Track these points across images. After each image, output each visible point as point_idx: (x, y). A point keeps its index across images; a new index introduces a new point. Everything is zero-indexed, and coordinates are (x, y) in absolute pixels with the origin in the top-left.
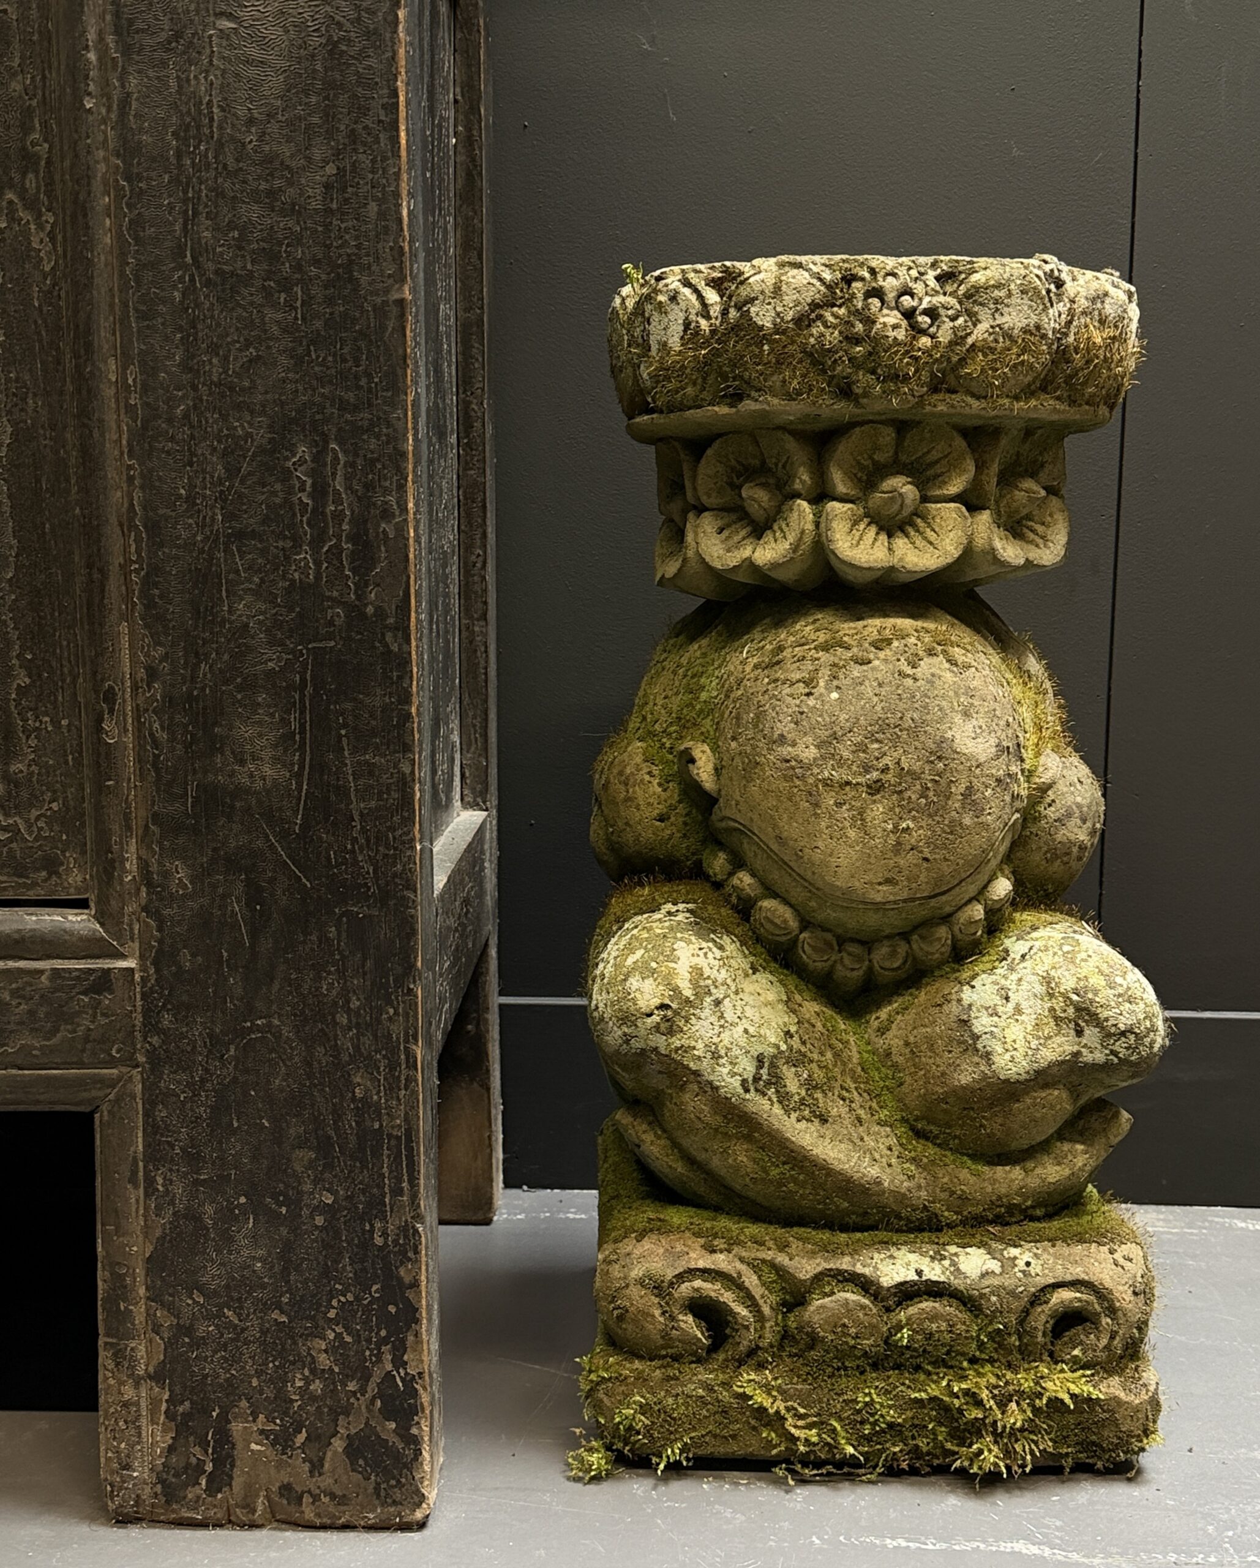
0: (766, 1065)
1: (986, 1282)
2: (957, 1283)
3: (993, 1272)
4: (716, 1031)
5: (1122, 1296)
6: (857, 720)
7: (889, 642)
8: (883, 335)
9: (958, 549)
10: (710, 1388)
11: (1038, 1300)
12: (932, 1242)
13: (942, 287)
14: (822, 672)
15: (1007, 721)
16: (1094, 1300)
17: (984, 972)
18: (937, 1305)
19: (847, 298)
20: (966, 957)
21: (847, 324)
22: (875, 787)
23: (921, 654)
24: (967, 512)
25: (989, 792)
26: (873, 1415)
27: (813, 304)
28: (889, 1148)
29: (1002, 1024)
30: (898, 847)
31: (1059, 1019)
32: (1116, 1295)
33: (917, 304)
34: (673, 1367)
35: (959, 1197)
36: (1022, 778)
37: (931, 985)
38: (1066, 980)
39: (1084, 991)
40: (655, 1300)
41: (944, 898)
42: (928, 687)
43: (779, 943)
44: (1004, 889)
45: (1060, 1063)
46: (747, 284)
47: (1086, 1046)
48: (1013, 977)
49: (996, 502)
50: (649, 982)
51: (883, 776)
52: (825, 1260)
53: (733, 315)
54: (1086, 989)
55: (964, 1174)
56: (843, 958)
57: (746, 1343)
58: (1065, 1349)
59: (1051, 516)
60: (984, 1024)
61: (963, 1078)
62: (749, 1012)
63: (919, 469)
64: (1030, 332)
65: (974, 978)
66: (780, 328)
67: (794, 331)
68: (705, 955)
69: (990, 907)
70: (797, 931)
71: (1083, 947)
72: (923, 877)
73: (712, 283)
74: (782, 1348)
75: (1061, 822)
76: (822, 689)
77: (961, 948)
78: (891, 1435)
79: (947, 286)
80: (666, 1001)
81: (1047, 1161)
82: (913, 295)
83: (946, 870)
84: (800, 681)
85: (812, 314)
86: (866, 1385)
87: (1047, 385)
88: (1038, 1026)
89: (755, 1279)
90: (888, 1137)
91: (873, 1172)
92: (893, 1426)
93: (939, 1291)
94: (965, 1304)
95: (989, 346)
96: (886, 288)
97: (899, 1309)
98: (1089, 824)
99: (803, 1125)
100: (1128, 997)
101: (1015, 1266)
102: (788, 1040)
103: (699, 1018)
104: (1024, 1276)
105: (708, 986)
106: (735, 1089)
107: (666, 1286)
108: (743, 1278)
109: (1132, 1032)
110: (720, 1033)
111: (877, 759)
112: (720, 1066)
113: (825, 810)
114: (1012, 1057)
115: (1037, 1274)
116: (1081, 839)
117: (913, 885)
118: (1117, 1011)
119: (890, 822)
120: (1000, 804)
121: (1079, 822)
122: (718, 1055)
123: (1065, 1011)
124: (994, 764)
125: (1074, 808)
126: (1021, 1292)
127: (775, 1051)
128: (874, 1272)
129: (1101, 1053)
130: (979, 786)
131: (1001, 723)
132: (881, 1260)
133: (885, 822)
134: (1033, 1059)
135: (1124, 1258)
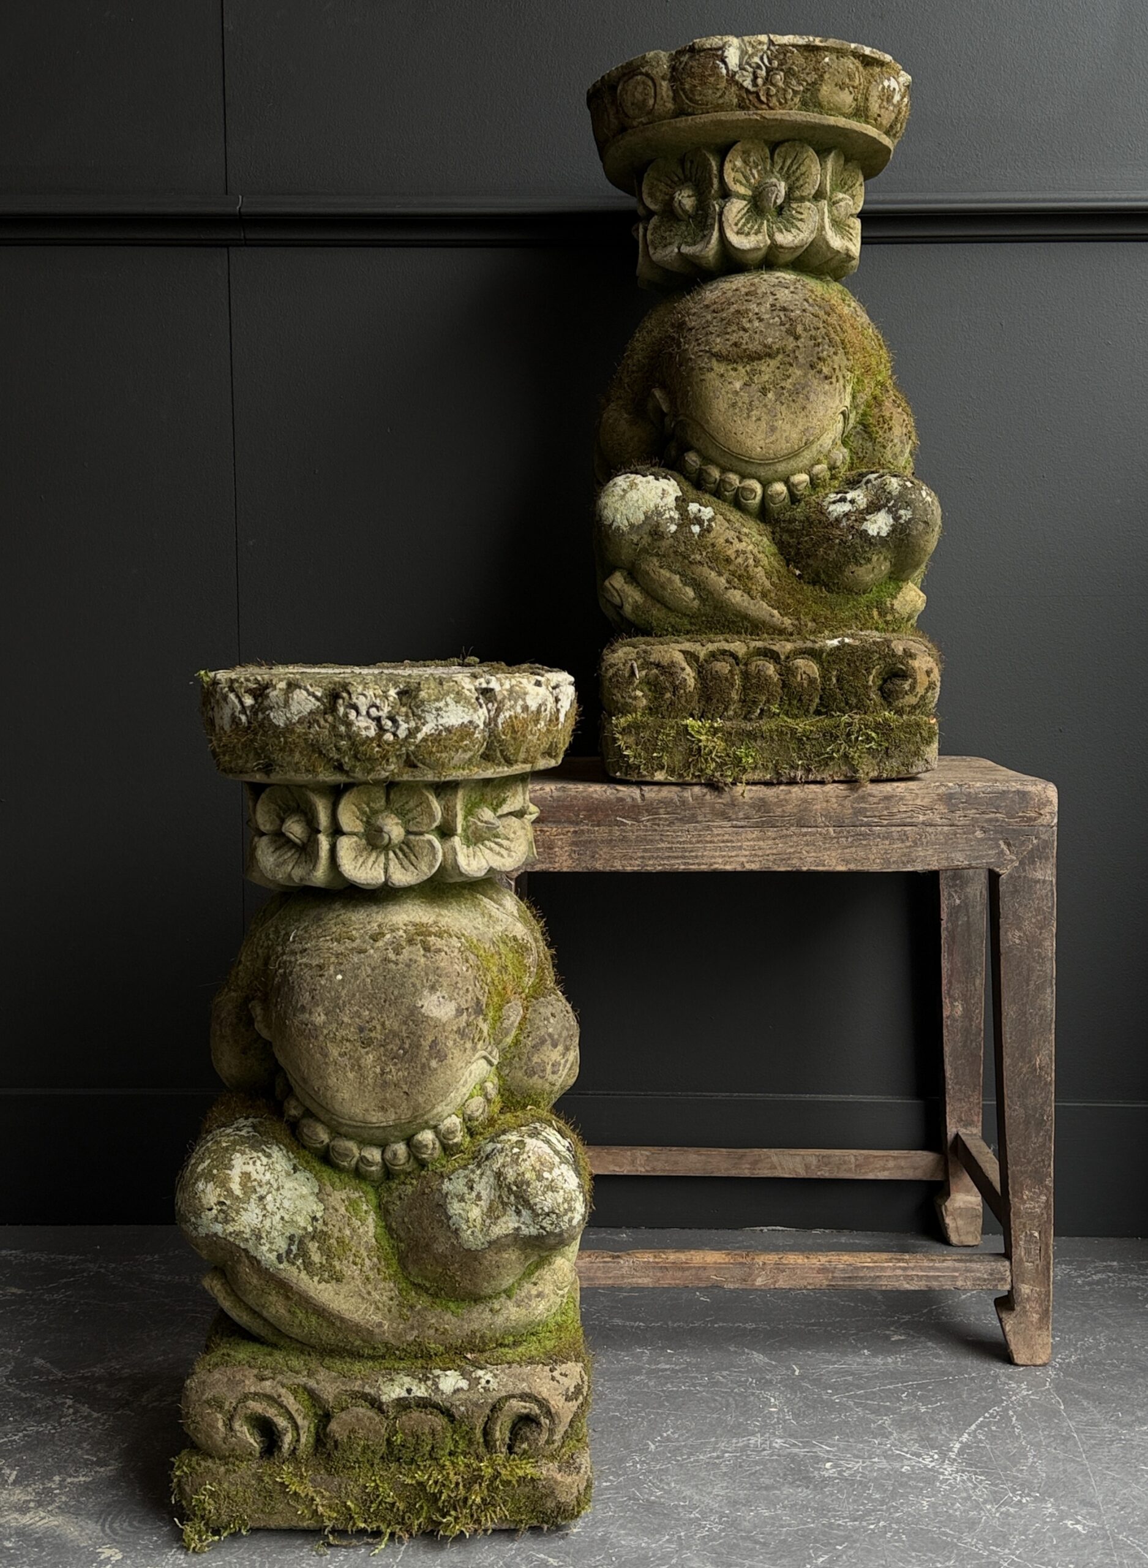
0: (296, 1243)
1: (457, 1396)
2: (437, 1399)
3: (462, 1389)
4: (260, 1220)
5: (557, 1403)
6: (354, 995)
7: (383, 935)
8: (358, 735)
9: (430, 869)
10: (260, 1479)
11: (495, 1408)
12: (423, 1367)
13: (400, 700)
14: (333, 959)
15: (467, 990)
16: (536, 1407)
17: (461, 1168)
18: (423, 1415)
19: (333, 709)
20: (452, 1155)
21: (334, 727)
22: (367, 1043)
23: (404, 944)
24: (437, 843)
25: (450, 1043)
26: (378, 1496)
27: (311, 713)
28: (391, 1299)
29: (467, 1208)
30: (385, 1085)
31: (505, 1205)
32: (553, 1403)
33: (381, 713)
34: (234, 1464)
35: (443, 1333)
36: (485, 1027)
37: (425, 1177)
38: (510, 1174)
39: (521, 1183)
40: (219, 1416)
41: (426, 1117)
42: (406, 969)
43: (317, 1148)
44: (477, 1105)
45: (507, 1236)
46: (267, 696)
47: (524, 1223)
48: (478, 1172)
49: (464, 830)
50: (211, 1185)
51: (373, 1035)
52: (344, 1383)
53: (260, 716)
54: (523, 1182)
55: (448, 1316)
56: (362, 1159)
57: (286, 1446)
58: (517, 1444)
59: (514, 833)
60: (455, 1208)
61: (440, 1248)
62: (286, 1204)
63: (401, 813)
64: (466, 726)
65: (453, 1172)
66: (289, 728)
67: (299, 729)
68: (254, 1163)
69: (467, 1119)
70: (327, 1141)
71: (527, 1149)
72: (404, 1105)
73: (249, 691)
74: (316, 1449)
75: (536, 1048)
76: (332, 972)
77: (448, 1149)
78: (392, 1511)
79: (404, 700)
80: (222, 1199)
81: (510, 1304)
82: (378, 708)
83: (421, 1100)
84: (317, 965)
85: (310, 719)
86: (373, 1475)
87: (487, 757)
88: (491, 1209)
89: (292, 1399)
90: (391, 1290)
91: (377, 1318)
92: (393, 1504)
93: (424, 1404)
94: (442, 1413)
95: (435, 739)
96: (359, 704)
97: (395, 1418)
98: (560, 1048)
99: (323, 1285)
100: (552, 1188)
101: (479, 1383)
102: (315, 1223)
103: (247, 1210)
104: (485, 1391)
105: (254, 1186)
106: (272, 1261)
107: (227, 1406)
108: (283, 1398)
109: (554, 1213)
110: (262, 1220)
111: (368, 1022)
112: (261, 1245)
113: (332, 1059)
114: (473, 1232)
115: (493, 1390)
116: (554, 1059)
117: (398, 1111)
118: (543, 1198)
119: (378, 1067)
120: (461, 1050)
121: (550, 1047)
122: (261, 1236)
123: (509, 1198)
124: (454, 1022)
125: (546, 1037)
126: (483, 1403)
127: (304, 1232)
128: (378, 1391)
129: (534, 1228)
130: (442, 1039)
131: (461, 992)
132: (384, 1382)
133: (375, 1067)
134: (487, 1234)
135: (561, 1374)
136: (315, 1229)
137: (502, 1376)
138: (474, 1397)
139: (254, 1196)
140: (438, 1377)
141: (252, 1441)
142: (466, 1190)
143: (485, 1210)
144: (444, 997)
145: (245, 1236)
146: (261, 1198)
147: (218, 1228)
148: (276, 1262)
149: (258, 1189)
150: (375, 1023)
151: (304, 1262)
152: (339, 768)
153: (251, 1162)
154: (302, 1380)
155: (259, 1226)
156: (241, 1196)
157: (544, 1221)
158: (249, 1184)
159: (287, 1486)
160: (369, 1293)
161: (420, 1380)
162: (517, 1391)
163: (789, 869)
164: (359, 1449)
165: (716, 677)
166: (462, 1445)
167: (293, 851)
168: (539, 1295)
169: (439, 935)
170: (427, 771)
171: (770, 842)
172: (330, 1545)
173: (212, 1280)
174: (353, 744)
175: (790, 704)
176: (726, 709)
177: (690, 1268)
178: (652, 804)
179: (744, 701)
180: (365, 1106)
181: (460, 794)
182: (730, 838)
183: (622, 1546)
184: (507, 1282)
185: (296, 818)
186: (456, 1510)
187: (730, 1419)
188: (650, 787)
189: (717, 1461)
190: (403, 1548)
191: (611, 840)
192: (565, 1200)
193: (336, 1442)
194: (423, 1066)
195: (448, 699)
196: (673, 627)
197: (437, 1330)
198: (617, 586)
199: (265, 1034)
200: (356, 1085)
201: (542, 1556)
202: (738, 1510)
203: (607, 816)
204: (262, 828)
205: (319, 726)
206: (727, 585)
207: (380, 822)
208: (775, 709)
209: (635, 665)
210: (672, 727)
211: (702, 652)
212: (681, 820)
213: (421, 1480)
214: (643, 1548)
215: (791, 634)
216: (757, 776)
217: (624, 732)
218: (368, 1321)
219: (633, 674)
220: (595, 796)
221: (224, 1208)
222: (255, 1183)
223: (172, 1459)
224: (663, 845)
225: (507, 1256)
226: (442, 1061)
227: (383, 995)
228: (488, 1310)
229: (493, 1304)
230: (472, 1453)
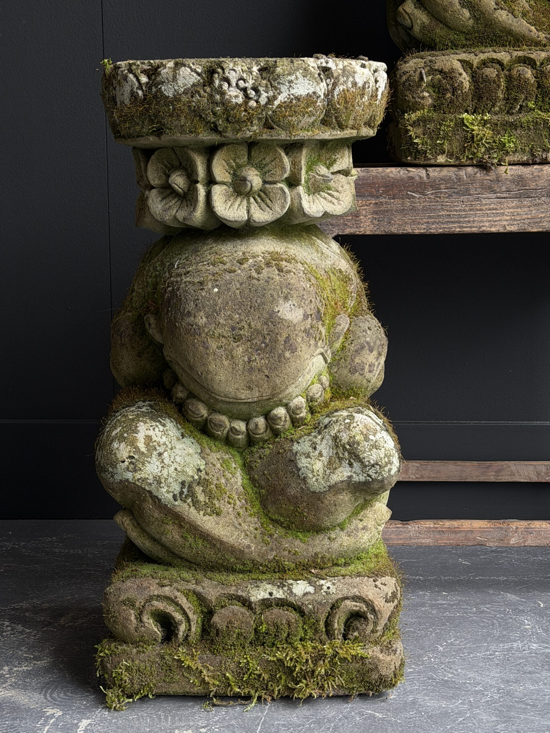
0: (187, 487)
1: (306, 598)
2: (291, 599)
3: (310, 593)
4: (159, 470)
5: (379, 603)
6: (227, 303)
7: (247, 260)
8: (230, 102)
9: (282, 210)
10: (163, 658)
11: (334, 607)
12: (280, 578)
13: (261, 75)
14: (210, 277)
15: (311, 301)
16: (364, 606)
17: (306, 435)
18: (281, 611)
19: (211, 82)
20: (299, 427)
21: (211, 96)
22: (237, 338)
23: (263, 266)
24: (286, 190)
25: (299, 340)
26: (249, 669)
27: (194, 85)
28: (256, 529)
29: (312, 462)
30: (251, 370)
31: (340, 459)
32: (376, 603)
33: (247, 85)
34: (143, 647)
35: (294, 554)
36: (323, 330)
37: (279, 442)
38: (345, 438)
39: (353, 444)
40: (132, 612)
41: (280, 396)
42: (266, 284)
43: (197, 422)
44: (316, 390)
45: (342, 482)
46: (159, 74)
47: (355, 472)
48: (319, 437)
49: (306, 182)
50: (123, 445)
51: (242, 332)
52: (222, 589)
53: (154, 89)
54: (354, 443)
55: (297, 542)
56: (232, 429)
57: (181, 633)
58: (350, 633)
59: (342, 187)
60: (303, 462)
61: (292, 491)
62: (178, 459)
63: (260, 167)
64: (311, 96)
65: (300, 438)
66: (177, 98)
67: (185, 98)
68: (154, 429)
69: (310, 400)
70: (206, 415)
71: (356, 420)
72: (265, 386)
73: (144, 72)
74: (202, 636)
75: (357, 352)
76: (210, 286)
77: (295, 422)
78: (259, 680)
79: (264, 75)
80: (132, 454)
81: (342, 534)
82: (244, 80)
83: (278, 381)
84: (199, 282)
85: (192, 91)
86: (245, 654)
87: (325, 122)
88: (330, 462)
89: (185, 599)
90: (256, 523)
91: (247, 542)
92: (260, 676)
93: (282, 603)
94: (295, 610)
95: (287, 105)
96: (231, 77)
97: (261, 613)
98: (375, 353)
99: (207, 517)
100: (376, 446)
101: (322, 589)
102: (199, 473)
103: (150, 463)
104: (327, 594)
105: (155, 446)
106: (170, 499)
107: (137, 605)
108: (178, 599)
109: (378, 465)
110: (161, 470)
111: (238, 323)
112: (161, 488)
113: (211, 351)
114: (317, 479)
115: (333, 593)
116: (370, 361)
117: (261, 390)
118: (369, 453)
119: (246, 356)
120: (307, 345)
121: (368, 352)
122: (160, 482)
123: (343, 454)
124: (302, 324)
125: (365, 344)
126: (325, 603)
127: (192, 479)
128: (248, 594)
129: (363, 476)
130: (293, 336)
131: (306, 302)
132: (252, 588)
133: (244, 356)
134: (328, 480)
135: (382, 584)
136: (200, 477)
137: (338, 584)
138: (318, 598)
139: (155, 453)
140: (292, 584)
141: (156, 630)
142: (311, 450)
143: (326, 463)
144: (294, 305)
145: (149, 481)
146: (160, 454)
147: (129, 476)
148: (172, 499)
149: (158, 448)
150: (243, 323)
151: (192, 500)
152: (215, 129)
153: (151, 429)
154: (192, 586)
155: (159, 474)
156: (146, 452)
157: (370, 471)
158: (151, 444)
159: (183, 662)
160: (240, 524)
161: (279, 587)
162: (350, 595)
163: (540, 230)
164: (235, 636)
165: (487, 80)
166: (310, 633)
167: (176, 200)
168: (364, 528)
169: (288, 261)
170: (280, 131)
171: (526, 209)
172: (214, 705)
173: (123, 517)
174: (226, 109)
175: (543, 101)
176: (493, 106)
177: (461, 532)
178: (435, 181)
179: (508, 99)
180: (237, 386)
181: (304, 152)
182: (495, 207)
183: (428, 706)
184: (342, 517)
185: (179, 173)
186: (306, 680)
187: (496, 633)
188: (434, 168)
189: (491, 657)
190: (267, 707)
191: (403, 210)
192: (386, 455)
193: (217, 631)
194: (280, 356)
195: (298, 73)
196: (452, 42)
197: (289, 552)
198: (409, 10)
199: (158, 338)
200: (230, 370)
201: (370, 711)
202: (511, 686)
203: (401, 191)
204: (152, 182)
205: (200, 96)
206: (495, 7)
207: (244, 173)
208: (531, 105)
209: (423, 71)
210: (451, 120)
211: (475, 60)
212: (458, 193)
213: (281, 657)
214: (444, 708)
215: (545, 46)
216: (517, 157)
217: (414, 124)
218: (240, 543)
219: (421, 78)
220: (391, 175)
221: (133, 460)
222: (155, 444)
223: (96, 646)
224: (443, 213)
225: (342, 497)
226: (293, 353)
227: (249, 303)
228: (326, 538)
229: (330, 534)
230: (317, 639)
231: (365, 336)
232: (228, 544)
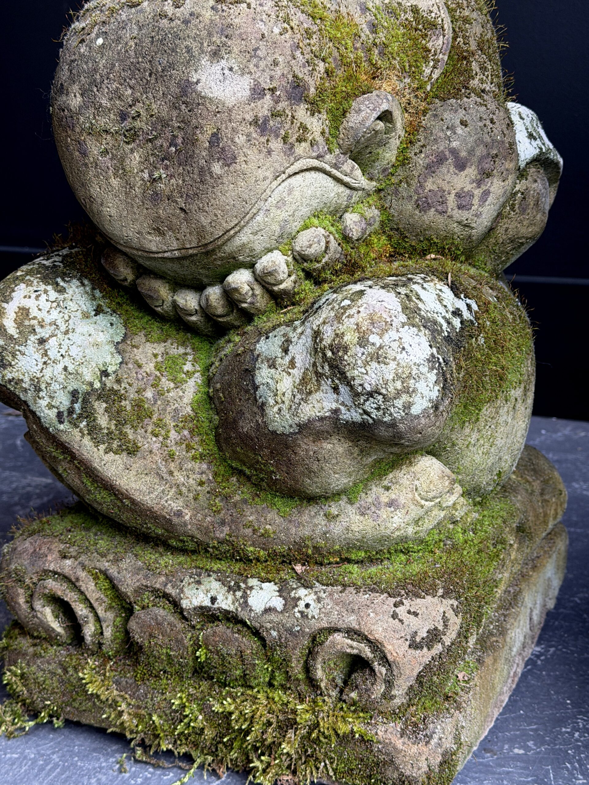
0: (80, 400)
1: (267, 617)
2: (243, 615)
3: (275, 609)
4: (40, 367)
5: (396, 648)
6: (113, 65)
10: (65, 670)
11: (316, 640)
12: (238, 573)
16: (368, 649)
17: (285, 323)
18: (228, 632)
22: (130, 136)
25: (241, 140)
28: (201, 484)
29: (277, 376)
30: (156, 197)
31: (319, 375)
32: (389, 647)
34: (41, 647)
35: (264, 535)
36: (313, 123)
38: (330, 335)
39: (339, 348)
41: (227, 250)
45: (322, 419)
47: (343, 404)
48: (300, 330)
51: (138, 124)
52: (146, 577)
54: (340, 346)
55: (272, 515)
57: (88, 639)
58: (348, 690)
60: (264, 375)
61: (246, 426)
62: (74, 352)
65: (275, 329)
68: (39, 297)
69: (299, 259)
70: (130, 277)
71: (363, 302)
72: (184, 228)
75: (431, 169)
76: (93, 35)
81: (351, 510)
83: (205, 221)
88: (304, 381)
89: (92, 585)
90: (202, 473)
91: (176, 505)
93: (231, 619)
94: (251, 633)
97: (199, 629)
98: (471, 171)
99: (111, 456)
100: (378, 357)
101: (297, 606)
102: (104, 378)
103: (24, 354)
104: (302, 616)
105: (33, 326)
106: (51, 419)
107: (28, 581)
108: (81, 583)
109: (380, 394)
110: (42, 369)
111: (131, 106)
112: (40, 398)
113: (91, 159)
114: (280, 410)
115: (313, 617)
116: (459, 186)
117: (178, 236)
118: (363, 370)
119: (146, 171)
120: (260, 152)
121: (452, 169)
122: (40, 388)
123: (323, 367)
124: (248, 108)
125: (447, 153)
126: (298, 631)
127: (89, 388)
128: (179, 594)
129: (356, 412)
130: (226, 132)
131: (262, 64)
132: (189, 584)
133: (142, 171)
134: (295, 414)
135: (409, 612)
136: (104, 386)
137: (327, 601)
138: (289, 621)
139: (32, 338)
140: (251, 588)
141: (57, 625)
142: (279, 352)
143: (297, 381)
144: (231, 69)
145: (24, 385)
146: (42, 341)
148: (55, 420)
149: (38, 329)
150: (139, 107)
151: (88, 425)
153: (36, 296)
154: (105, 564)
155: (38, 375)
156: (16, 336)
157: (367, 403)
158: (27, 323)
160: (171, 473)
161: (230, 589)
162: (341, 625)
166: (279, 678)
172: (137, 761)
180: (137, 227)
192: (398, 376)
193: (140, 645)
194: (202, 171)
197: (254, 531)
200: (123, 197)
218: (165, 507)
222: (35, 322)
225: (329, 446)
226: (229, 166)
227: (148, 66)
228: (322, 513)
229: (330, 506)
230: (293, 688)
231: (449, 138)
232: (143, 505)
